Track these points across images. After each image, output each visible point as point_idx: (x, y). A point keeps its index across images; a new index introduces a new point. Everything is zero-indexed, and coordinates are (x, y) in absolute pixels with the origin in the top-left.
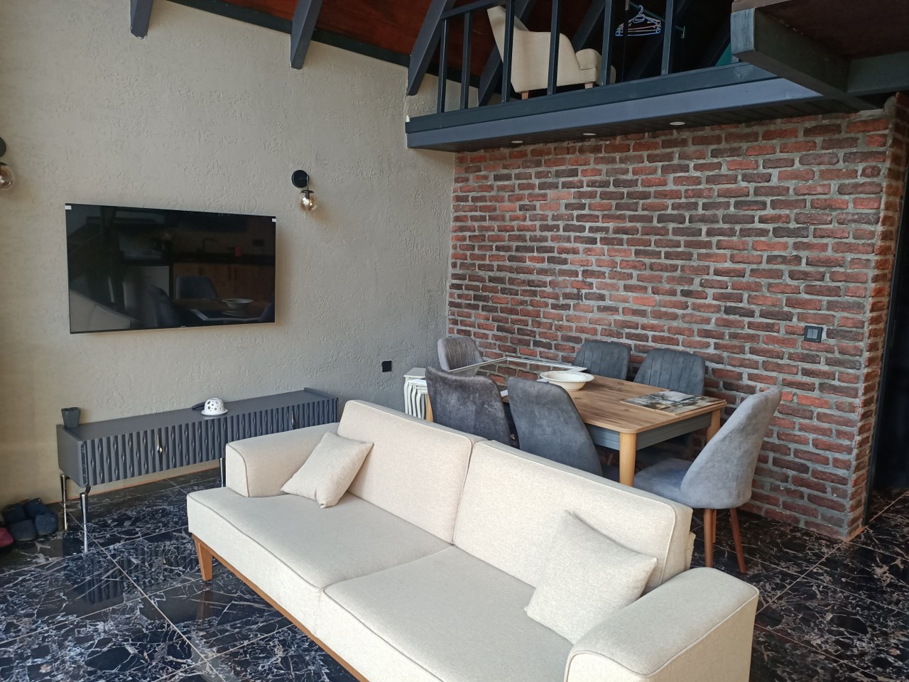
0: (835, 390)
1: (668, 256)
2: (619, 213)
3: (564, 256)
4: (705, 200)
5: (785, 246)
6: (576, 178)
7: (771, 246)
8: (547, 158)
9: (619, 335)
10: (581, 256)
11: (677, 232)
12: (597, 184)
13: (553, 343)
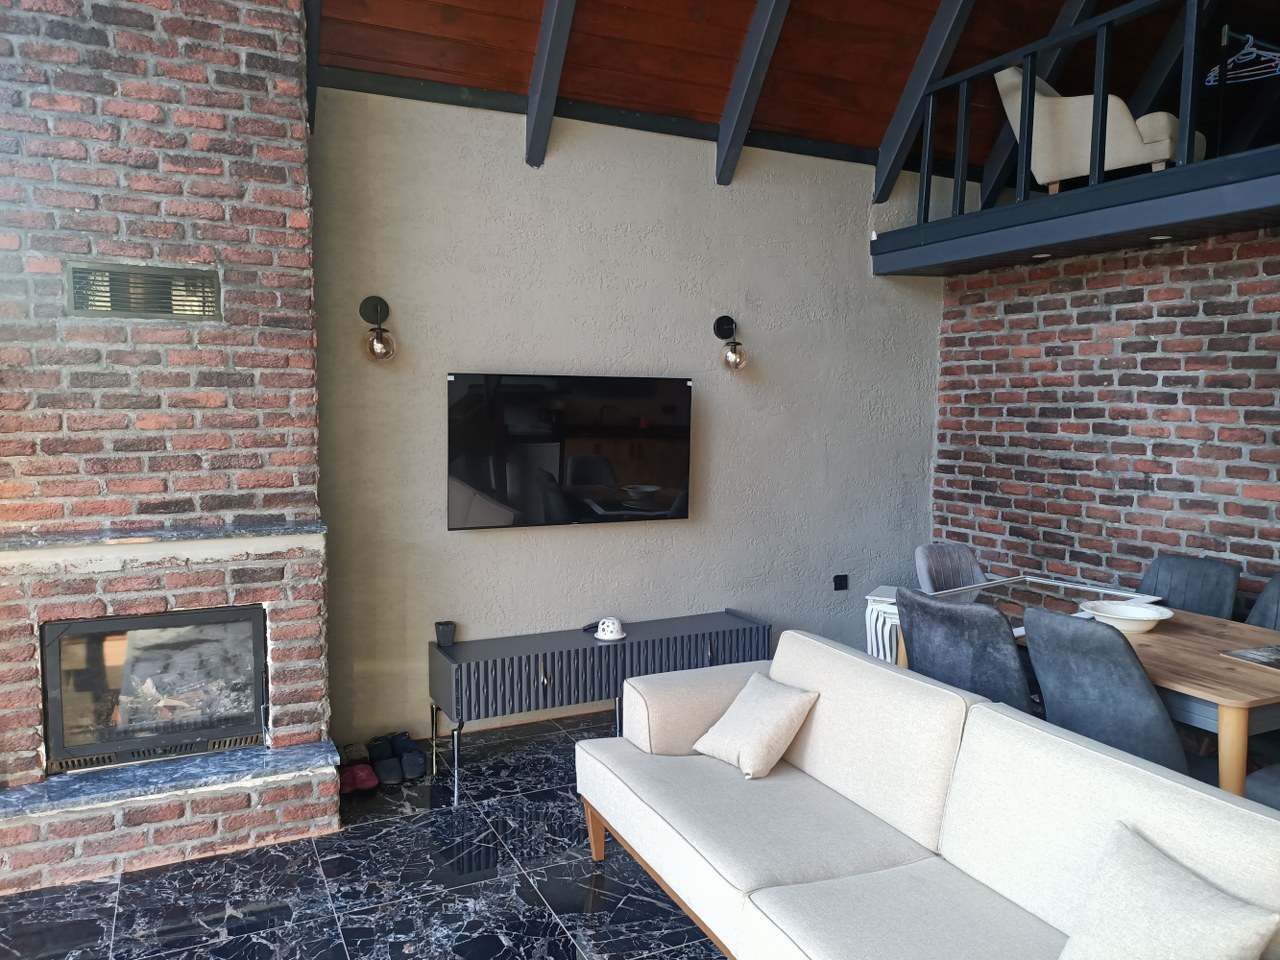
2: (1215, 354)
3: (1121, 422)
6: (1139, 305)
8: (1090, 275)
9: (1219, 547)
10: (1151, 422)
12: (1176, 312)
13: (1104, 556)
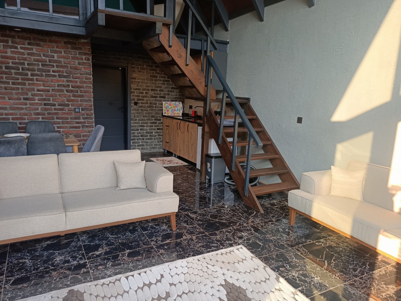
0: (87, 127)
1: (13, 83)
4: (28, 62)
5: (63, 81)
7: (58, 81)
11: (16, 74)
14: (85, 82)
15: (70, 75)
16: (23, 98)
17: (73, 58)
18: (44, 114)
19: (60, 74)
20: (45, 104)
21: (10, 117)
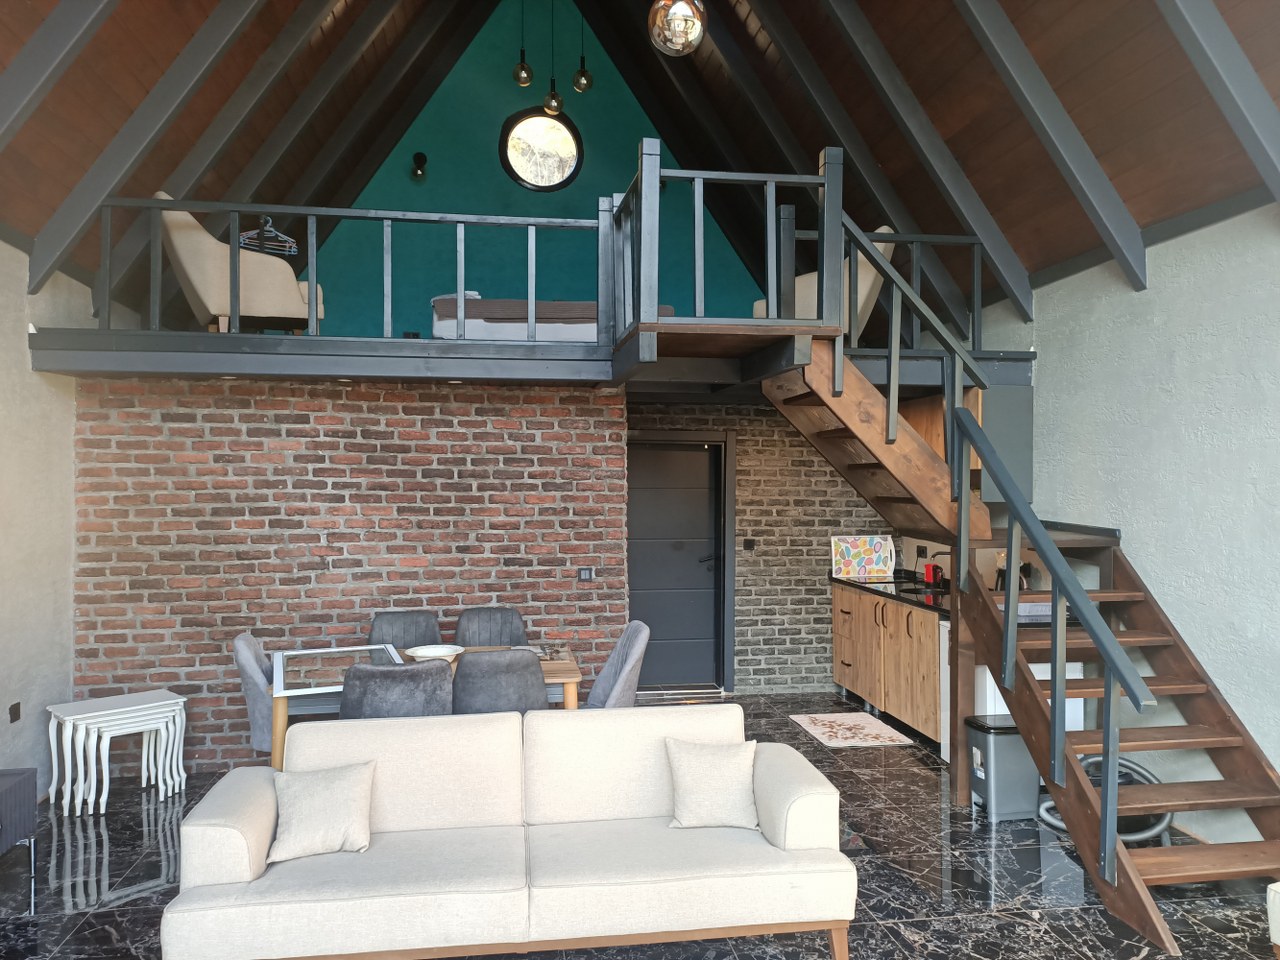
0: (608, 620)
1: (437, 512)
2: (372, 467)
3: (297, 518)
4: (473, 456)
5: (554, 499)
6: (307, 426)
7: (542, 500)
8: (258, 398)
9: (385, 604)
10: (323, 517)
11: (445, 487)
12: (340, 434)
13: (287, 628)
14: (607, 499)
15: (571, 483)
16: (457, 547)
17: (580, 438)
18: (503, 588)
19: (548, 480)
20: (507, 562)
21: (424, 596)
